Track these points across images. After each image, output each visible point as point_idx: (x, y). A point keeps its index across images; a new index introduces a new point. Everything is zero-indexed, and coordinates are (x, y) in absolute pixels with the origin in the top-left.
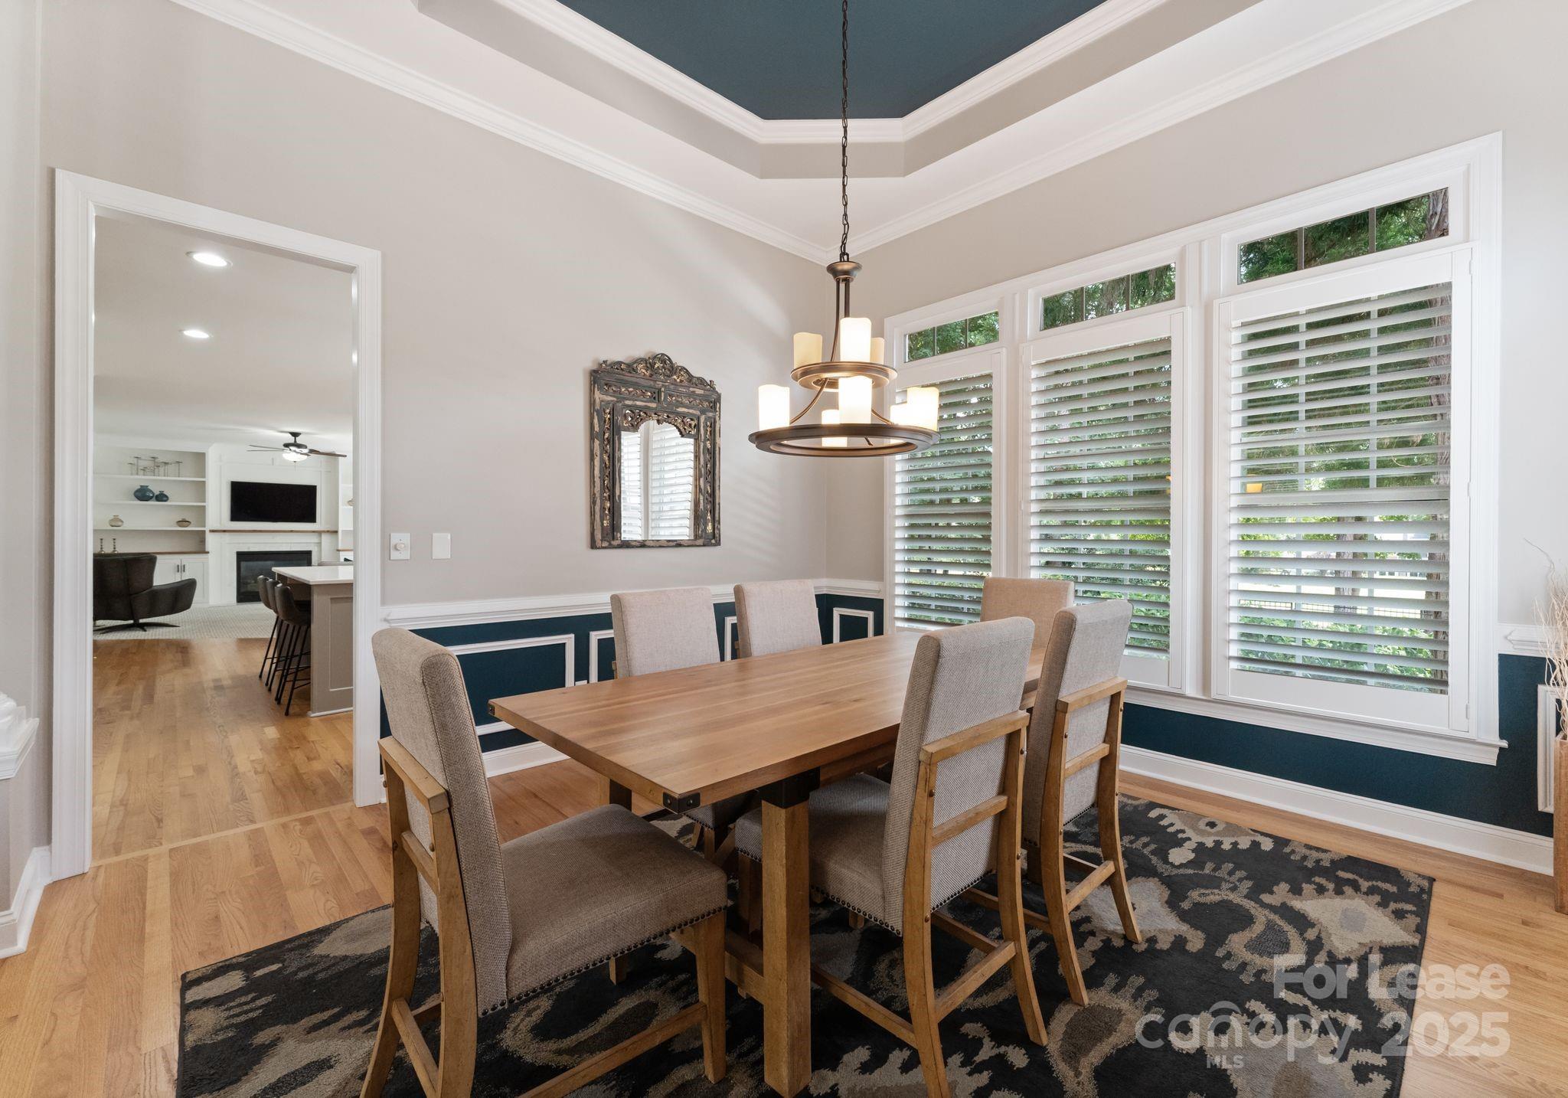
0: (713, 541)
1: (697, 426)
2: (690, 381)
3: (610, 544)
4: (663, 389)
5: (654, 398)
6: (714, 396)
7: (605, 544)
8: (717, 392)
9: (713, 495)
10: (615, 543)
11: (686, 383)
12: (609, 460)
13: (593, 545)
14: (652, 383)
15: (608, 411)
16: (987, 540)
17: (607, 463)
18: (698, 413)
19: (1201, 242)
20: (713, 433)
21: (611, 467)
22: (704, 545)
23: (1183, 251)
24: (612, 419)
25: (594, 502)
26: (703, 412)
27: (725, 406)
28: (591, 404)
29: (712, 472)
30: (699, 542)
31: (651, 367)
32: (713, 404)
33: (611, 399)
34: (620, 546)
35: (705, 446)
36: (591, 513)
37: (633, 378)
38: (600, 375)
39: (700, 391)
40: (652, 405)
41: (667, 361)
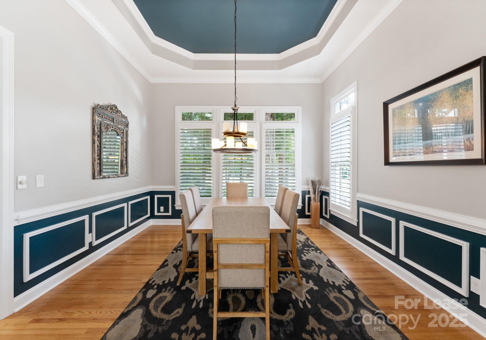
0: (127, 175)
1: (123, 133)
2: (122, 116)
3: (100, 177)
4: (115, 118)
5: (112, 121)
6: (127, 123)
7: (98, 177)
8: (128, 121)
9: (127, 158)
10: (101, 177)
11: (120, 117)
12: (99, 144)
13: (94, 178)
14: (112, 115)
15: (99, 124)
17: (98, 145)
18: (123, 128)
20: (127, 135)
21: (100, 147)
22: (125, 176)
23: (255, 111)
24: (100, 128)
25: (95, 161)
26: (125, 128)
27: (130, 126)
28: (93, 121)
29: (126, 150)
30: (123, 175)
31: (112, 109)
32: (127, 125)
33: (100, 119)
34: (102, 178)
35: (125, 140)
36: (93, 165)
37: (106, 112)
38: (97, 110)
39: (124, 120)
40: (112, 124)
41: (116, 107)
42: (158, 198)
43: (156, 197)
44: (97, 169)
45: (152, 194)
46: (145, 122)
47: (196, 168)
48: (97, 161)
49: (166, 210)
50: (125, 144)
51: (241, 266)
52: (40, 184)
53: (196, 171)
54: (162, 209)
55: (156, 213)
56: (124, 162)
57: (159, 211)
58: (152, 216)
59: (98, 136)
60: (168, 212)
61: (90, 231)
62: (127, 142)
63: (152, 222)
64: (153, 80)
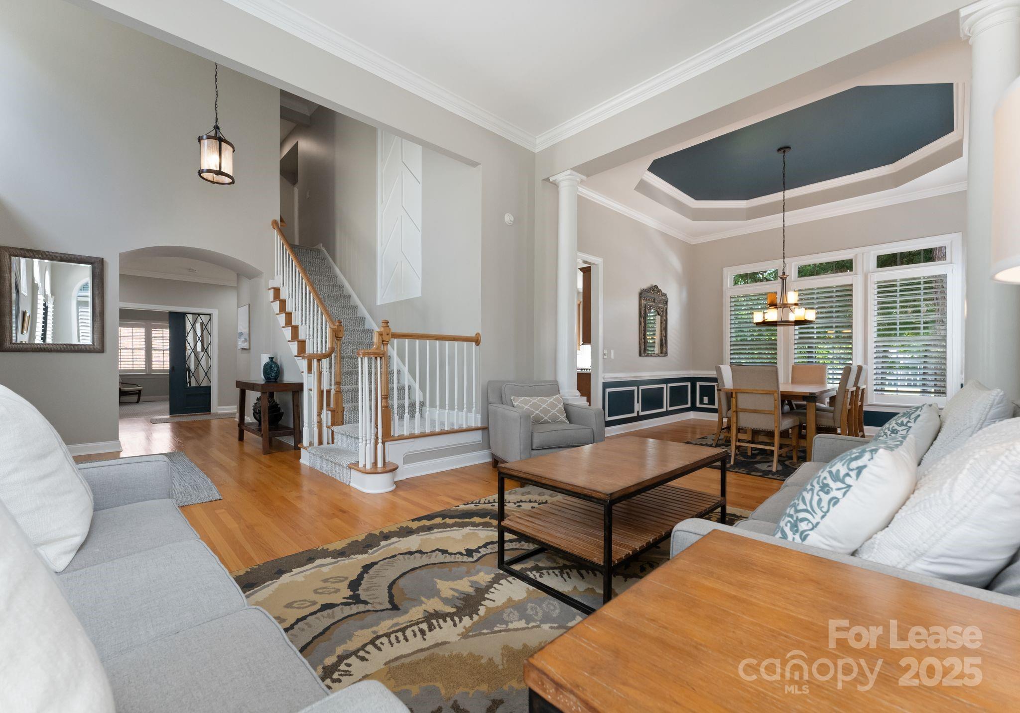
0: (666, 355)
1: (663, 311)
2: (662, 295)
4: (656, 298)
5: (654, 301)
6: (667, 300)
7: (644, 355)
8: (668, 298)
9: (666, 337)
10: (646, 354)
13: (640, 355)
14: (654, 295)
15: (644, 306)
16: (776, 354)
19: (863, 253)
20: (666, 314)
23: (856, 256)
24: (645, 310)
25: (641, 340)
26: (664, 306)
27: (669, 303)
28: (640, 305)
29: (666, 328)
30: (663, 355)
31: (653, 290)
32: (666, 303)
33: (645, 302)
34: (646, 356)
35: (665, 318)
36: (640, 344)
37: (650, 295)
38: (644, 295)
39: (664, 298)
40: (654, 304)
41: (657, 287)
42: (700, 386)
43: (698, 384)
44: (643, 347)
45: (693, 380)
46: (684, 294)
47: (747, 347)
48: (643, 340)
49: (711, 402)
50: (664, 323)
51: (755, 411)
52: (612, 356)
53: (747, 352)
54: (706, 399)
55: (698, 405)
56: (664, 341)
57: (702, 402)
58: (694, 408)
59: (644, 318)
60: (714, 404)
61: (638, 402)
62: (666, 321)
63: (692, 415)
64: (694, 241)
